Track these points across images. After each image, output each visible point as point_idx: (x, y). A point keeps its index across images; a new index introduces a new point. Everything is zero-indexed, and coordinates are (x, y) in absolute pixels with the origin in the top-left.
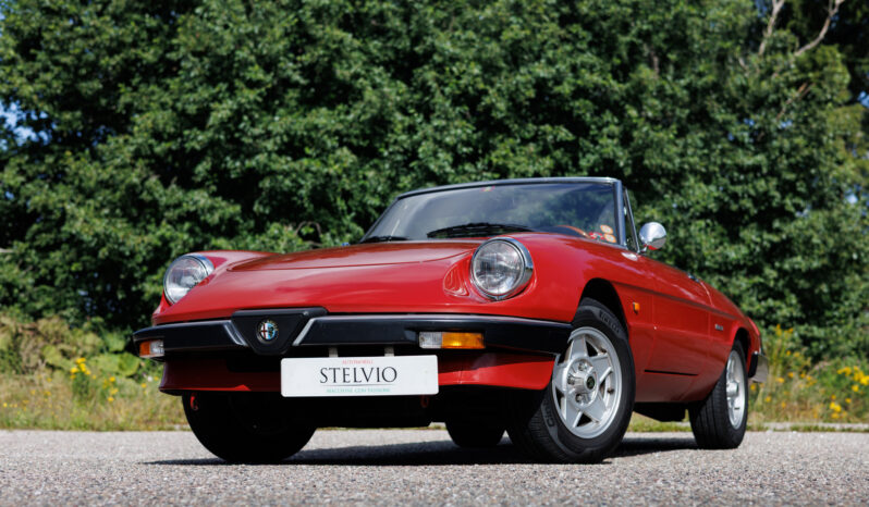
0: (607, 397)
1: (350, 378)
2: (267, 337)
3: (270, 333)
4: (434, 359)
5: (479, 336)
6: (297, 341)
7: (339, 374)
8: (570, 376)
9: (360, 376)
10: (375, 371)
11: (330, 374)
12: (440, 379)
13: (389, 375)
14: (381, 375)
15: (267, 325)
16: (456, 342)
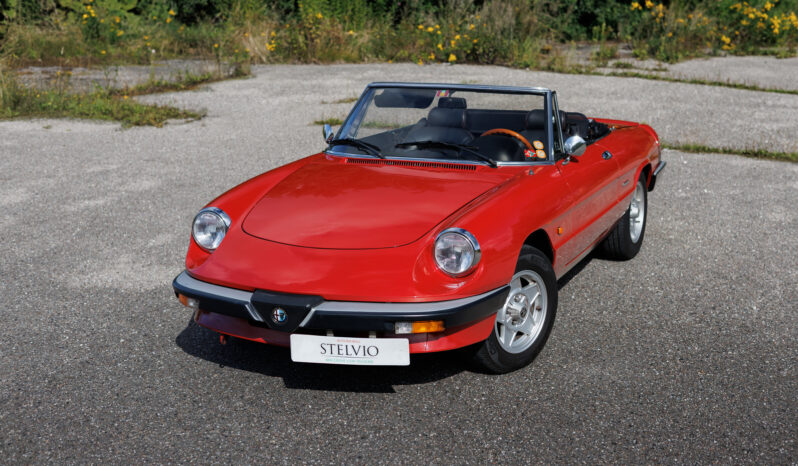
0: (536, 313)
1: (343, 352)
2: (279, 319)
3: (282, 317)
4: (406, 341)
5: (441, 322)
6: (303, 324)
7: (335, 349)
8: (508, 308)
9: (350, 351)
10: (362, 349)
11: (328, 348)
12: (411, 348)
13: (373, 351)
14: (366, 351)
15: (279, 311)
16: (423, 328)
